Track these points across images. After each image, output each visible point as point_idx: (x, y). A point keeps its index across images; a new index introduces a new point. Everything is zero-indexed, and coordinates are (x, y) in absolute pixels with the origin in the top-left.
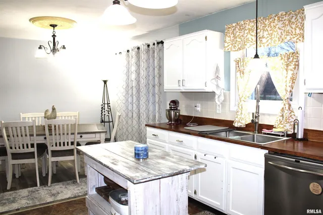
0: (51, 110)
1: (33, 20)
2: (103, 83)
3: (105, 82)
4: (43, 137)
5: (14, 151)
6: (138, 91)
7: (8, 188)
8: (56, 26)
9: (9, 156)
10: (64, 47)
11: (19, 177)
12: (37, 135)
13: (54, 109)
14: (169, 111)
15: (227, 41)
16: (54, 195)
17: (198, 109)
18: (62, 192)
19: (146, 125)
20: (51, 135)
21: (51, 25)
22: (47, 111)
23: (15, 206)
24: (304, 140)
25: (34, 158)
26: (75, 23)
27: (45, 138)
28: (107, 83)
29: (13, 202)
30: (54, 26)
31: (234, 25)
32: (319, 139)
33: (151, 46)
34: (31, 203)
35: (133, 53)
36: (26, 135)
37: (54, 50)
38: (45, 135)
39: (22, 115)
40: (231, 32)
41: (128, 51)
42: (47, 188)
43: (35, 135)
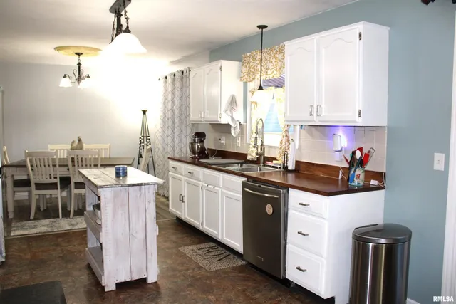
0: (77, 141)
1: (58, 49)
2: (142, 113)
3: (144, 112)
4: (67, 168)
5: (38, 181)
6: (174, 123)
7: (32, 217)
8: (82, 54)
9: (33, 186)
10: (88, 77)
11: (44, 210)
12: (60, 166)
13: (80, 140)
14: (192, 144)
15: (244, 72)
16: (73, 225)
17: (222, 142)
18: (81, 223)
19: (169, 158)
20: (74, 166)
21: (76, 54)
22: (73, 142)
23: (34, 231)
24: (296, 171)
25: (57, 189)
26: (100, 52)
27: (68, 169)
28: (147, 113)
29: (34, 228)
30: (79, 54)
31: (248, 54)
32: (307, 171)
33: (185, 73)
34: (49, 229)
35: (169, 80)
36: (49, 166)
37: (79, 79)
38: (67, 166)
39: (50, 147)
40: (247, 61)
41: (166, 78)
42: (69, 219)
43: (57, 166)
